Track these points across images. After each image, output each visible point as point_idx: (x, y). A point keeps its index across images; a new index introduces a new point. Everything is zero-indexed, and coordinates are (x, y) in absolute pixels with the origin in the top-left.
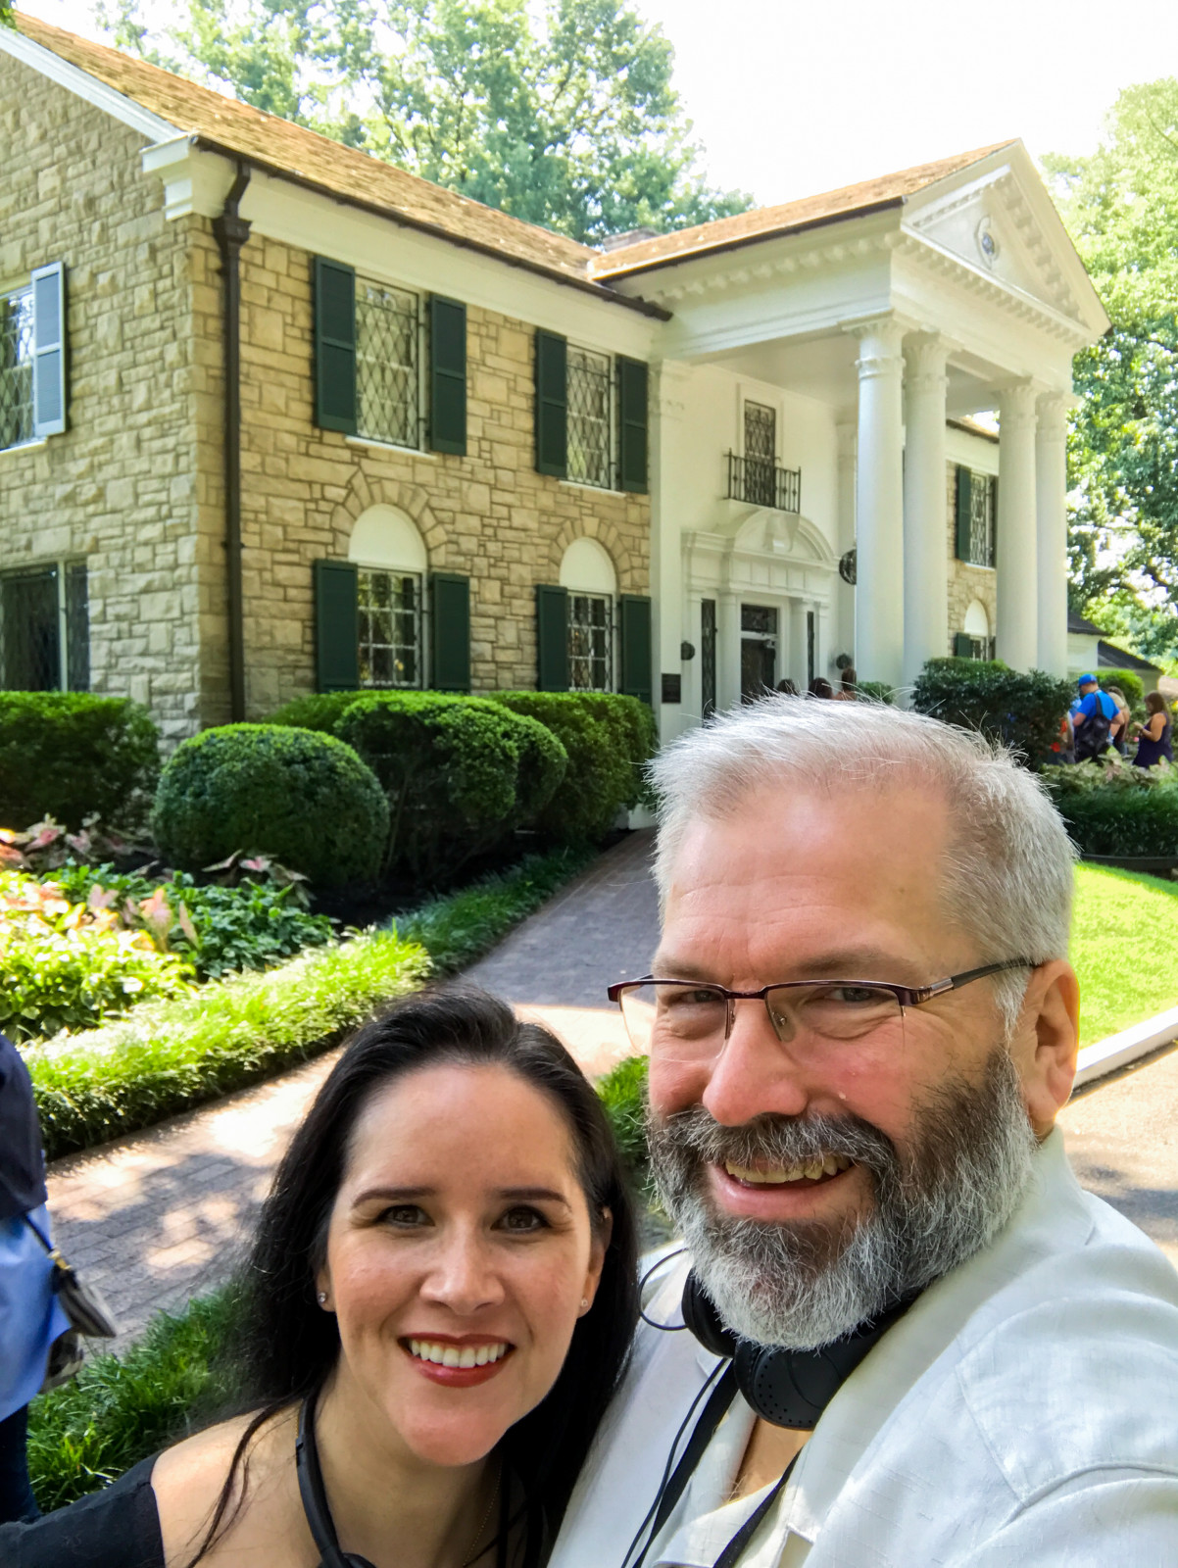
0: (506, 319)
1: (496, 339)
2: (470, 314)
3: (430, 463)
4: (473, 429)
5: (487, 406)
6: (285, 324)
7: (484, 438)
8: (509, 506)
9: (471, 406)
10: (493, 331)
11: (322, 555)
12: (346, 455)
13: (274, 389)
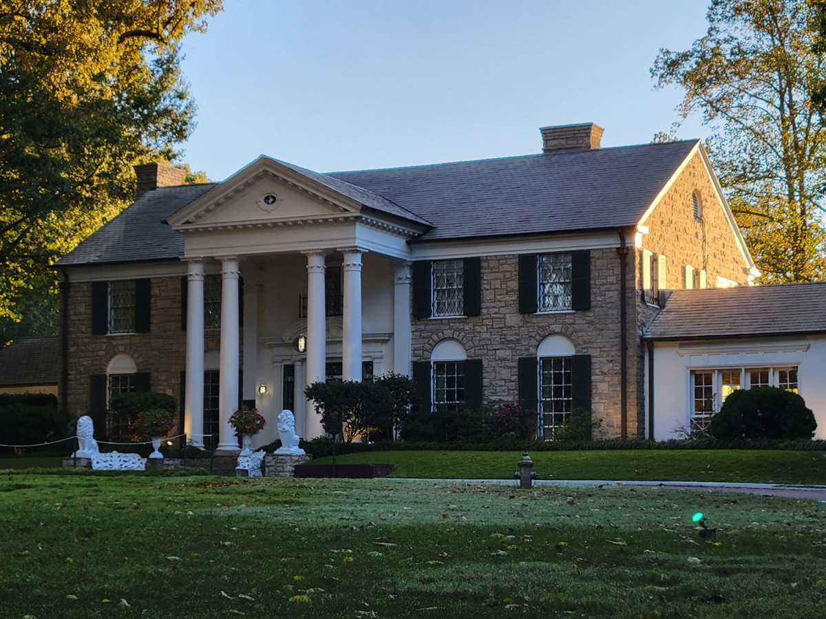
0: (170, 277)
1: (166, 286)
2: (152, 281)
3: (137, 336)
4: (154, 320)
5: (162, 311)
6: (86, 306)
7: (161, 322)
8: (171, 344)
9: (153, 312)
10: (165, 284)
11: (96, 373)
12: (105, 340)
13: (80, 326)
